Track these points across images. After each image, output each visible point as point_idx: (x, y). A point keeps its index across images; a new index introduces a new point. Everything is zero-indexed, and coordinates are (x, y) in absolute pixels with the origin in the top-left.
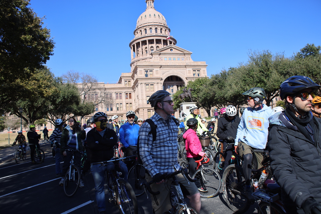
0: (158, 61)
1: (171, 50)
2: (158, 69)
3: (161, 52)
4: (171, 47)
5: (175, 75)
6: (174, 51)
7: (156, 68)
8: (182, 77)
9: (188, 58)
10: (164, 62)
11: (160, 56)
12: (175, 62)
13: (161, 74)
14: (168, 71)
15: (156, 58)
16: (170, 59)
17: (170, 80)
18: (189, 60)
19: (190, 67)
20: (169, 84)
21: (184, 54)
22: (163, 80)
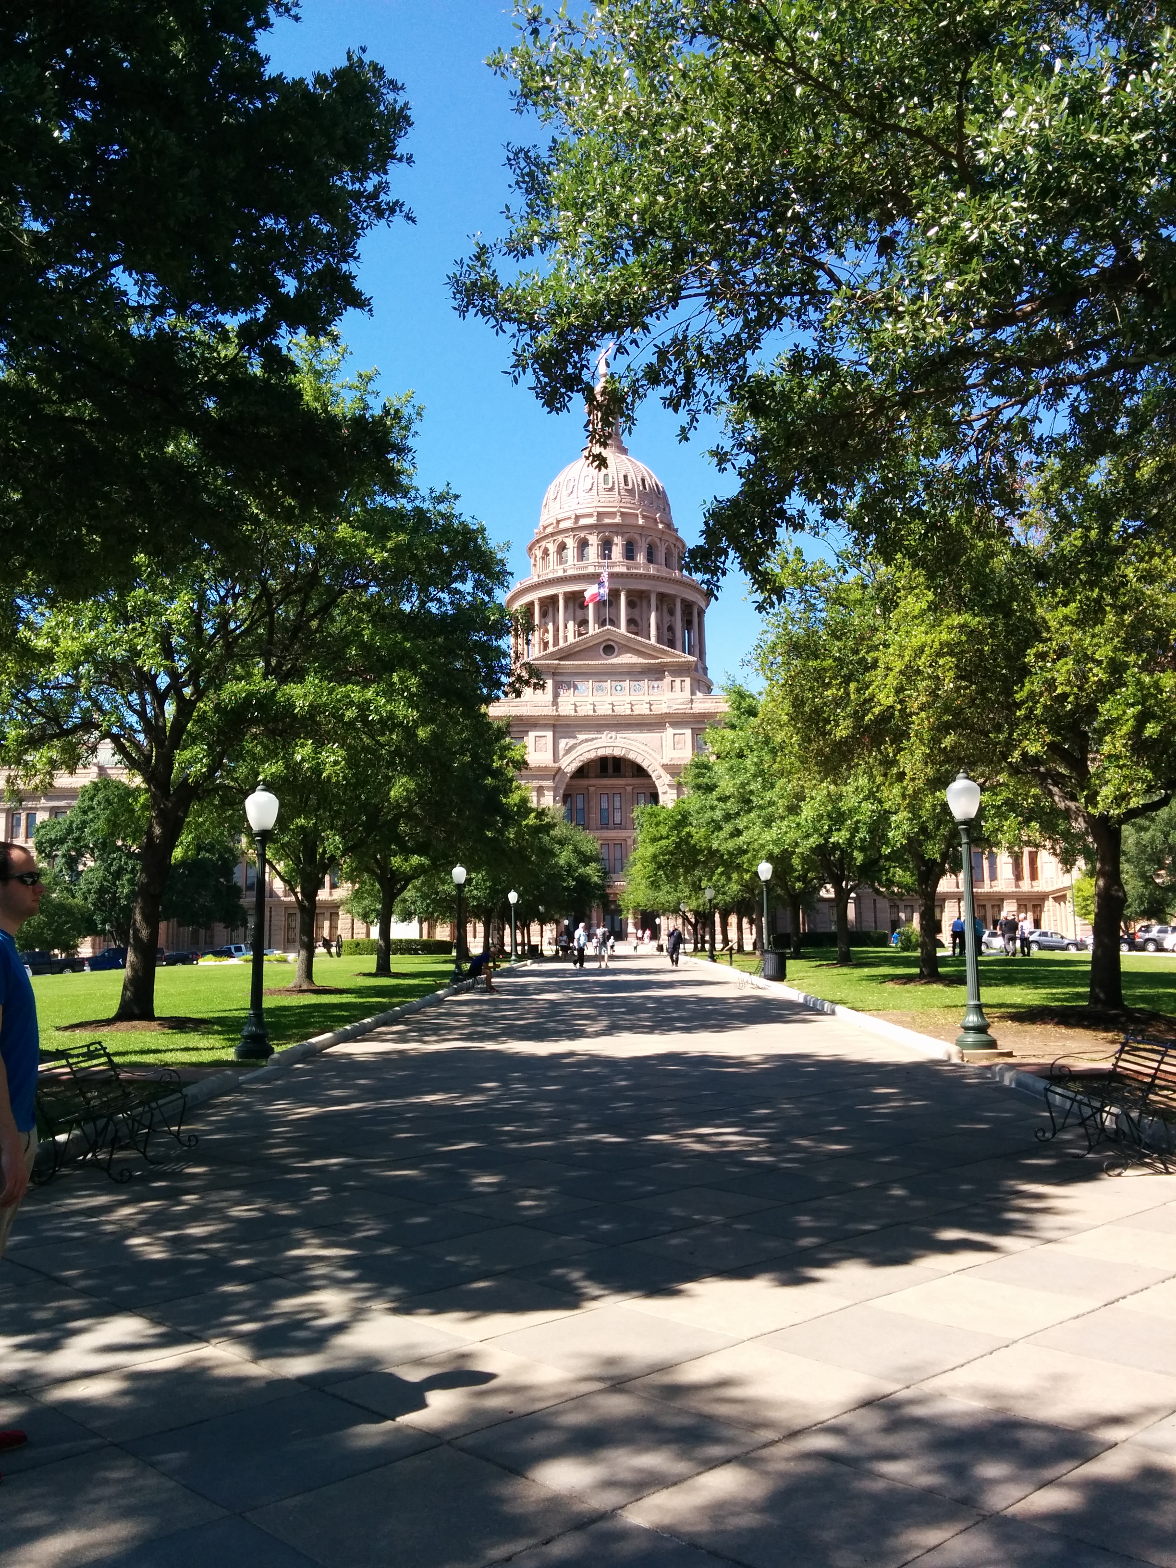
0: (549, 697)
1: (609, 649)
2: (548, 733)
3: (563, 662)
4: (609, 640)
5: (617, 753)
6: (620, 655)
7: (539, 727)
8: (645, 765)
9: (678, 682)
10: (574, 699)
11: (559, 678)
12: (621, 699)
14: (589, 741)
16: (600, 688)
17: (610, 770)
19: (683, 721)
20: (605, 786)
21: (660, 664)
22: (566, 777)
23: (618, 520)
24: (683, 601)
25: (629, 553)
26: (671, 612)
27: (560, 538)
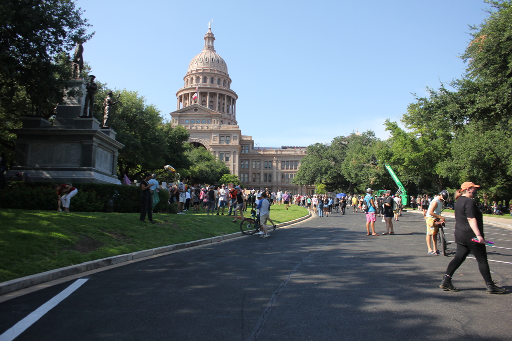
1: (196, 110)
3: (181, 114)
4: (196, 107)
5: (197, 141)
6: (199, 112)
8: (205, 145)
10: (184, 125)
11: (180, 118)
12: (199, 125)
15: (175, 120)
16: (193, 122)
18: (217, 123)
19: (217, 132)
21: (211, 115)
23: (209, 72)
24: (228, 96)
25: (212, 82)
26: (224, 99)
27: (191, 76)
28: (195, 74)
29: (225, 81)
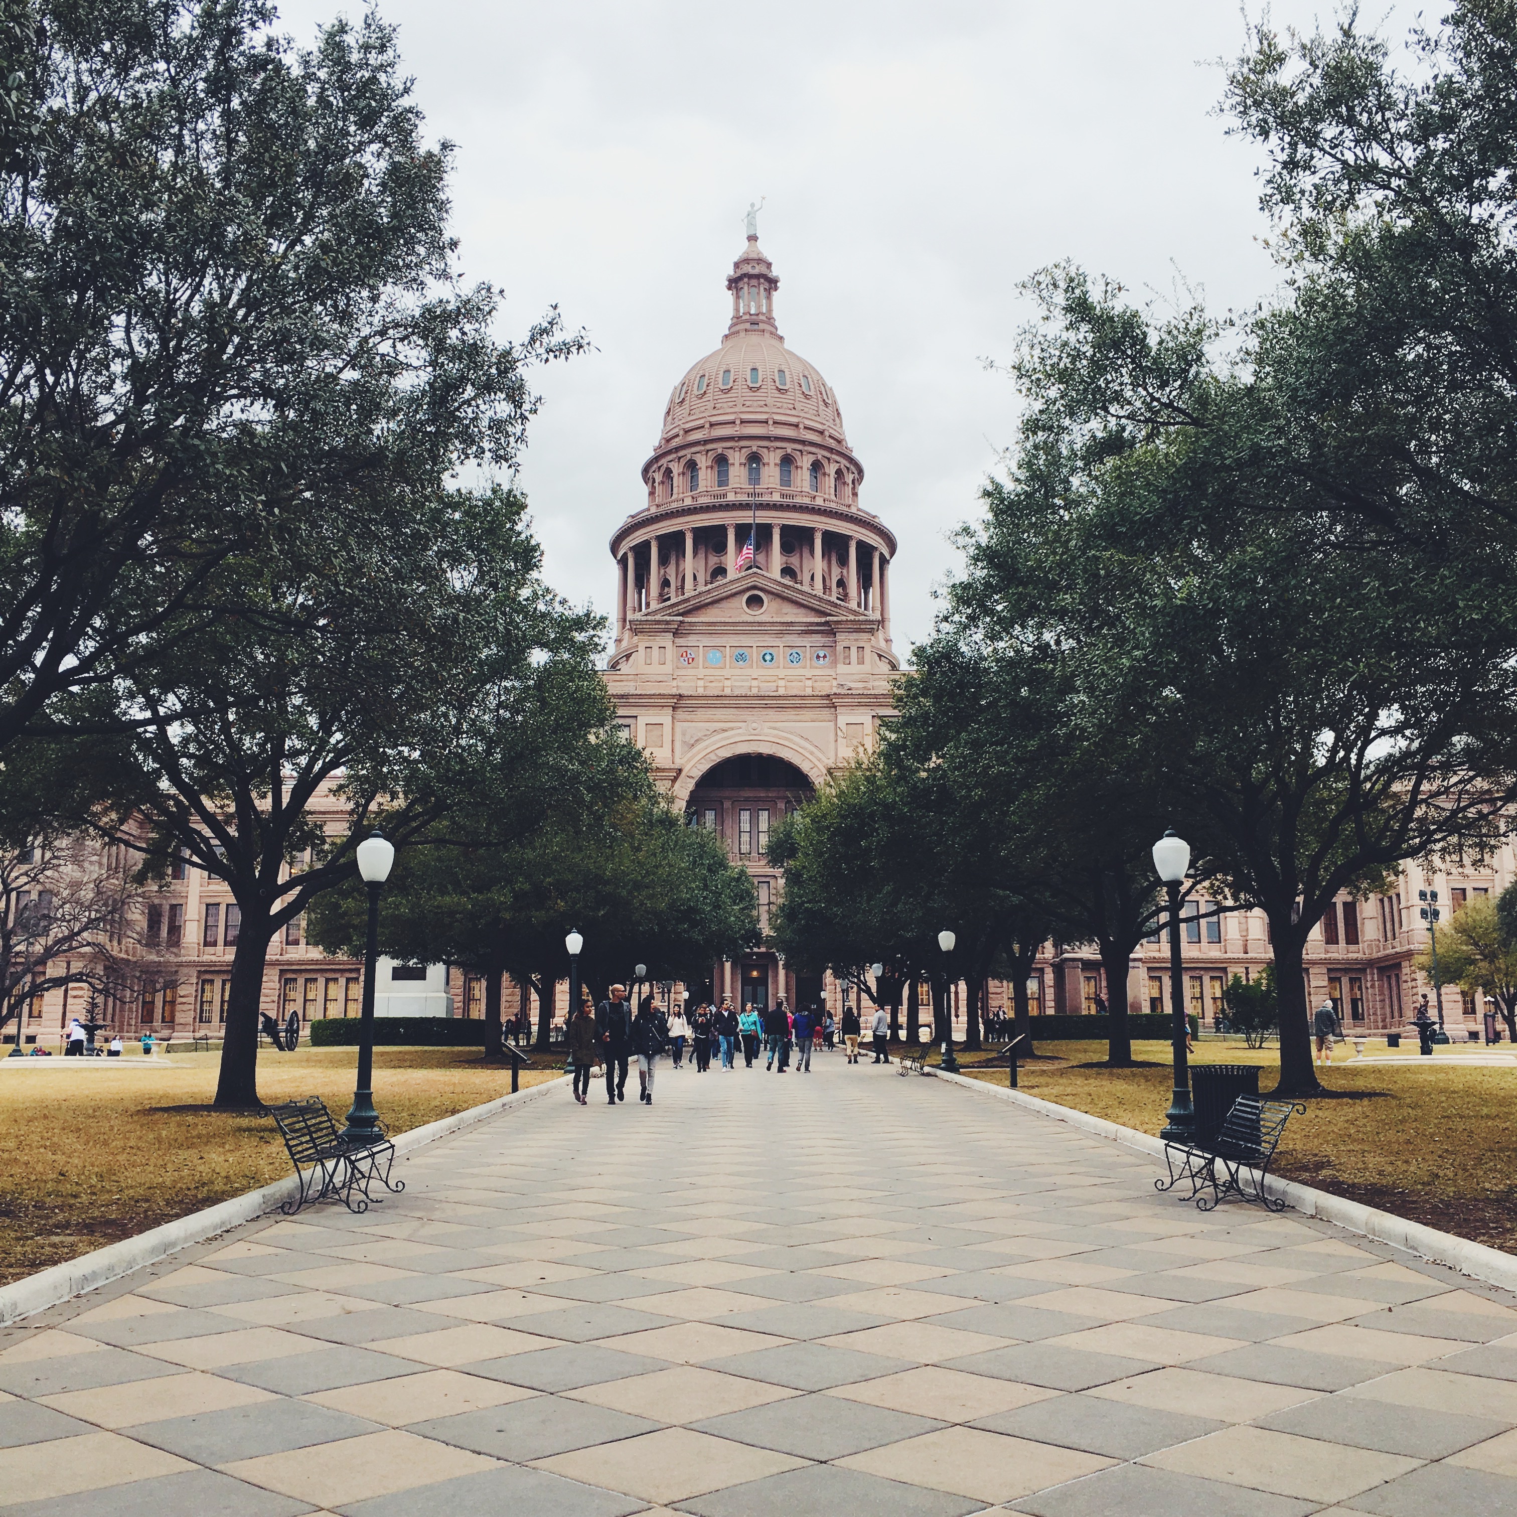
0: (668, 668)
1: (755, 601)
2: (664, 717)
3: (686, 619)
4: (755, 587)
5: (765, 749)
6: (770, 611)
7: (652, 711)
8: (805, 767)
9: (854, 650)
10: (701, 672)
11: (680, 641)
12: (771, 672)
13: (678, 744)
14: (724, 730)
15: (655, 651)
16: (741, 657)
18: (861, 661)
19: (860, 705)
21: (827, 623)
22: (691, 785)
23: (769, 431)
24: (861, 545)
25: (787, 476)
26: (843, 562)
27: (687, 452)
28: (706, 442)
29: (839, 472)
